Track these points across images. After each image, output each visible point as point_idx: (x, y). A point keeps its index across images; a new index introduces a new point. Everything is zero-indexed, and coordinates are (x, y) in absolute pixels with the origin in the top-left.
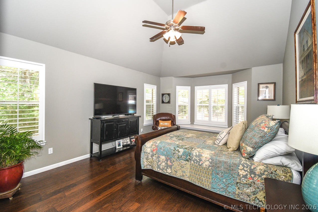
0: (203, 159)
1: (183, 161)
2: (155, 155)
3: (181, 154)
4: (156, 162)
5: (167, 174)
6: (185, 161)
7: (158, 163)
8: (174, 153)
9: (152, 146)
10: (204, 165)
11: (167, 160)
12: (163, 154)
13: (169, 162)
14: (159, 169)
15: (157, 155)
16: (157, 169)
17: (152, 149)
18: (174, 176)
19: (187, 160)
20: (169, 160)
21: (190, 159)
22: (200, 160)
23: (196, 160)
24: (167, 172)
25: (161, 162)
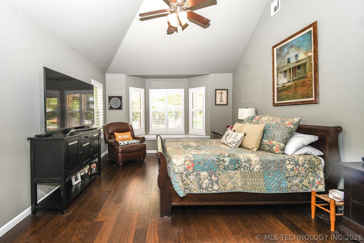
0: (253, 163)
1: (231, 171)
2: (193, 173)
3: (227, 163)
4: (196, 182)
5: (214, 192)
6: (234, 170)
7: (199, 182)
8: (218, 165)
9: (185, 162)
10: (255, 170)
11: (210, 175)
12: (204, 170)
13: (213, 178)
14: (201, 190)
15: (195, 173)
16: (199, 191)
17: (186, 166)
18: (224, 191)
19: (237, 169)
20: (213, 175)
21: (239, 167)
22: (251, 165)
23: (246, 166)
24: (213, 190)
25: (202, 179)
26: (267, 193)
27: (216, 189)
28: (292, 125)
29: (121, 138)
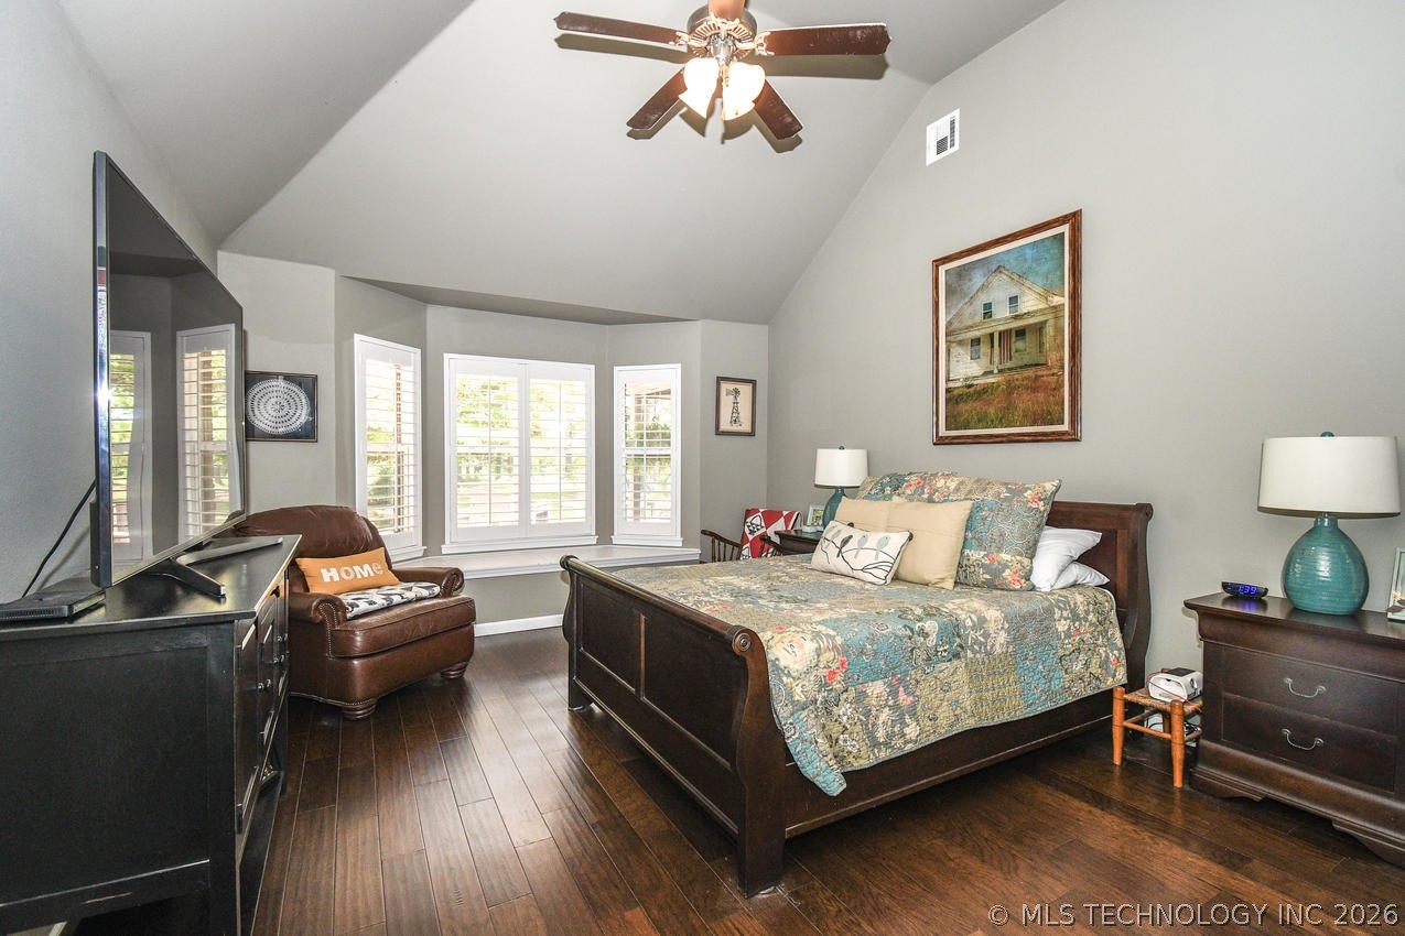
0: (991, 628)
1: (943, 666)
2: (845, 695)
3: (932, 641)
4: (858, 728)
5: (909, 747)
6: (950, 660)
7: (867, 725)
8: (912, 651)
9: (818, 656)
10: (998, 650)
11: (894, 693)
12: (875, 675)
13: (904, 699)
14: (876, 751)
15: (852, 694)
16: (872, 756)
17: (823, 672)
18: (933, 739)
19: (956, 656)
20: (901, 689)
21: (961, 646)
22: (986, 635)
23: (976, 641)
24: (906, 743)
25: (874, 712)
26: (1027, 716)
27: (914, 735)
28: (1042, 503)
29: (336, 578)
